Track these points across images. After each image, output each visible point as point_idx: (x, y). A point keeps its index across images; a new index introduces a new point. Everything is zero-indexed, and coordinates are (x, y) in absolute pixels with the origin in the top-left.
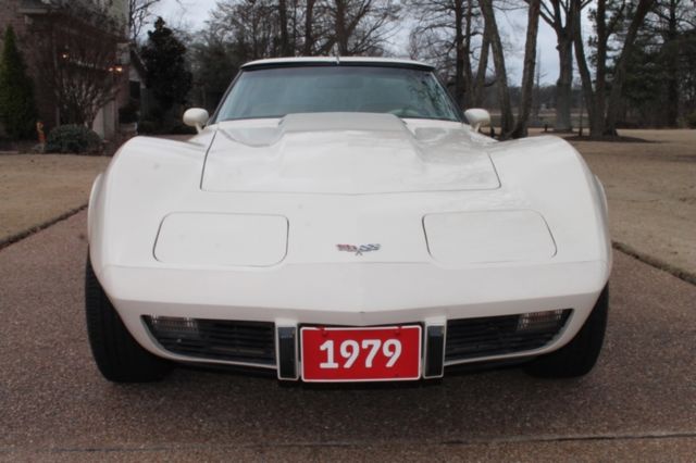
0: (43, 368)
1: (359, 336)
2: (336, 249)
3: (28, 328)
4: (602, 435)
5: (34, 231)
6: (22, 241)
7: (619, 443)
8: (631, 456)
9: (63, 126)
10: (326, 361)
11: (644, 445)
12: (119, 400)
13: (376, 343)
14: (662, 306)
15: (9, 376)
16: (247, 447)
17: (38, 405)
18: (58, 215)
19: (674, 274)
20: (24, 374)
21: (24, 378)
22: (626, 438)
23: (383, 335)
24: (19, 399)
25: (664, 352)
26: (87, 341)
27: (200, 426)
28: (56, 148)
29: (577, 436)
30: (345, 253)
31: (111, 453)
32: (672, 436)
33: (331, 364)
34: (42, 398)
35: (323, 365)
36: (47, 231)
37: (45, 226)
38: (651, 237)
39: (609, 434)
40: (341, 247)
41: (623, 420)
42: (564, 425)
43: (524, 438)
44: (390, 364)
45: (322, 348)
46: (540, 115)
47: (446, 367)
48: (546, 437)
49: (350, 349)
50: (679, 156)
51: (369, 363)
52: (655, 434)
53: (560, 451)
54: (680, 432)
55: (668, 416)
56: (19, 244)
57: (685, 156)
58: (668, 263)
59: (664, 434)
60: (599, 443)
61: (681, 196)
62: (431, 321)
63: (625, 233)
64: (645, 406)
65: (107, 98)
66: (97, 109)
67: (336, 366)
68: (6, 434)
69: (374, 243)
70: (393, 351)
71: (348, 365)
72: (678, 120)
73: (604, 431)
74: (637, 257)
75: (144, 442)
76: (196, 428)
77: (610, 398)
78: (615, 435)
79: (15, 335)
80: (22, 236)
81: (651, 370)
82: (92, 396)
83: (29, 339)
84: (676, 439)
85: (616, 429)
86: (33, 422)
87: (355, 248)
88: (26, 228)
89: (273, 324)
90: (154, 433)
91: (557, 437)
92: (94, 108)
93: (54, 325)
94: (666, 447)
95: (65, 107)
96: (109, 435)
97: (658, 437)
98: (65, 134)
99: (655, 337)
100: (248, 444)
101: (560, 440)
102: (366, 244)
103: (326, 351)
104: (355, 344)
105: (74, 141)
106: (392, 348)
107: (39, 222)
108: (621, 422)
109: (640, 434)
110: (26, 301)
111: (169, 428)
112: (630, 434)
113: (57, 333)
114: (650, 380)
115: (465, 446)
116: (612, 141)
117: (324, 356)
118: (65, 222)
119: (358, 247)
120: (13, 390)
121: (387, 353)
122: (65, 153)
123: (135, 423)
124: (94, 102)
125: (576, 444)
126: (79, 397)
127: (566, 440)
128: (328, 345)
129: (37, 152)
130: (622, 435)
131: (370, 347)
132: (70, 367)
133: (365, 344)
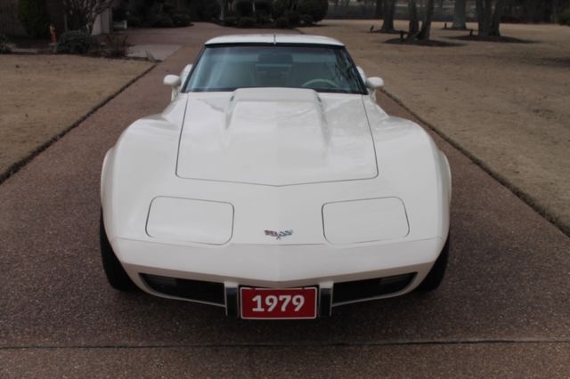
0: (71, 276)
1: (277, 293)
2: (264, 233)
3: (59, 237)
4: (436, 340)
5: (55, 140)
6: (47, 149)
7: (446, 347)
8: (452, 359)
9: (71, 32)
10: (256, 307)
11: (462, 350)
12: (124, 304)
13: (288, 298)
14: (499, 225)
15: (50, 282)
16: (208, 346)
17: (71, 308)
18: (71, 123)
19: (514, 192)
20: (59, 280)
21: (60, 284)
22: (453, 343)
23: (293, 293)
24: (58, 303)
25: (492, 268)
26: (100, 250)
27: (177, 328)
28: (65, 50)
29: (420, 341)
30: (269, 237)
31: (121, 349)
32: (483, 342)
33: (259, 309)
34: (73, 302)
35: (254, 310)
36: (64, 139)
37: (62, 135)
38: (503, 154)
39: (441, 340)
40: (268, 233)
41: (452, 328)
42: (413, 332)
43: (386, 342)
44: (297, 309)
45: (254, 300)
46: (444, 7)
47: (333, 308)
48: (400, 341)
49: (271, 301)
50: (544, 59)
51: (283, 309)
52: (471, 340)
53: (408, 353)
54: (487, 339)
55: (483, 325)
56: (45, 153)
57: (549, 59)
58: (511, 182)
59: (477, 340)
60: (433, 347)
61: (536, 108)
62: (323, 285)
63: (485, 149)
64: (469, 316)
65: (103, 6)
66: (96, 16)
67: (263, 310)
68: (53, 333)
69: (289, 230)
70: (299, 302)
71: (270, 310)
72: (551, 17)
73: (438, 337)
74: (490, 174)
75: (141, 341)
76: (174, 330)
77: (447, 309)
78: (445, 341)
79: (50, 244)
80: (47, 145)
81: (479, 284)
82: (106, 302)
83: (60, 248)
84: (484, 344)
85: (447, 335)
86: (69, 324)
87: (276, 233)
88: (49, 138)
89: (223, 285)
90: (147, 334)
91: (408, 341)
92: (93, 14)
93: (77, 235)
94: (476, 351)
95: (71, 12)
96: (118, 335)
97: (472, 343)
98: (72, 39)
99: (488, 253)
100: (208, 344)
101: (409, 344)
102: (283, 231)
103: (256, 302)
104: (275, 298)
105: (79, 44)
106: (298, 300)
107: (59, 132)
108: (451, 330)
109: (463, 340)
110: (55, 212)
111: (157, 330)
112: (455, 340)
113: (79, 243)
114: (477, 293)
115: (346, 348)
116: (495, 41)
117: (255, 304)
118: (76, 129)
119: (278, 233)
120: (54, 295)
121: (295, 303)
122: (73, 54)
123: (135, 325)
124: (93, 9)
125: (418, 348)
126: (97, 302)
127: (413, 343)
128: (258, 298)
129: (51, 53)
130: (449, 341)
131: (285, 300)
132: (90, 275)
133: (281, 298)
